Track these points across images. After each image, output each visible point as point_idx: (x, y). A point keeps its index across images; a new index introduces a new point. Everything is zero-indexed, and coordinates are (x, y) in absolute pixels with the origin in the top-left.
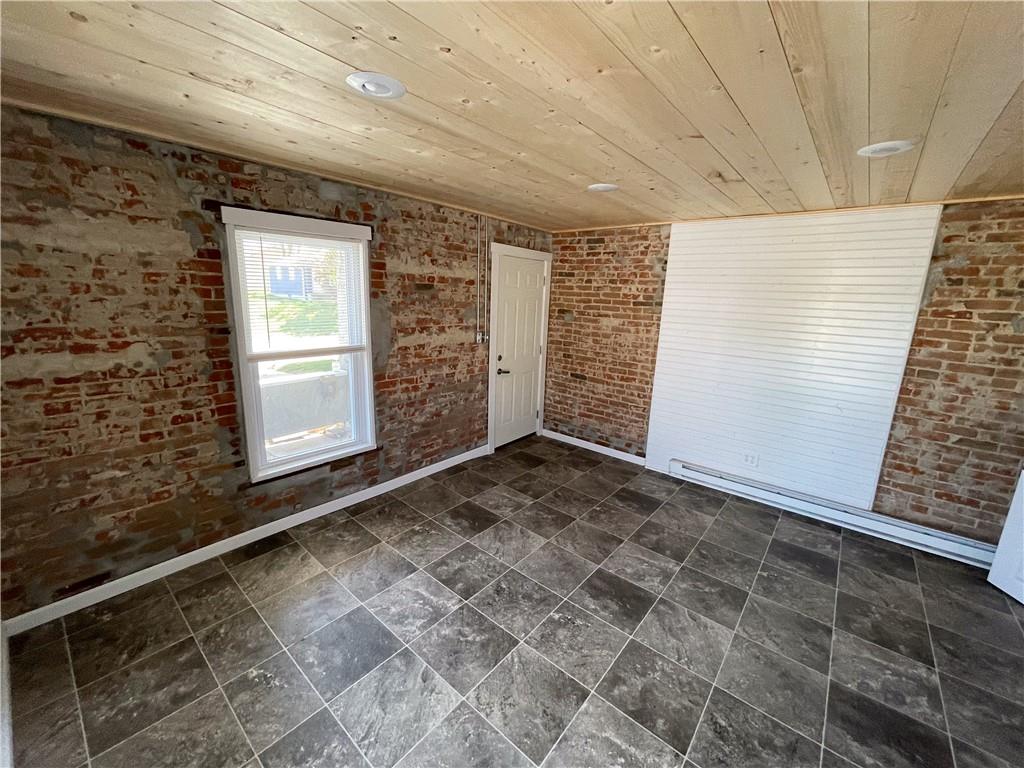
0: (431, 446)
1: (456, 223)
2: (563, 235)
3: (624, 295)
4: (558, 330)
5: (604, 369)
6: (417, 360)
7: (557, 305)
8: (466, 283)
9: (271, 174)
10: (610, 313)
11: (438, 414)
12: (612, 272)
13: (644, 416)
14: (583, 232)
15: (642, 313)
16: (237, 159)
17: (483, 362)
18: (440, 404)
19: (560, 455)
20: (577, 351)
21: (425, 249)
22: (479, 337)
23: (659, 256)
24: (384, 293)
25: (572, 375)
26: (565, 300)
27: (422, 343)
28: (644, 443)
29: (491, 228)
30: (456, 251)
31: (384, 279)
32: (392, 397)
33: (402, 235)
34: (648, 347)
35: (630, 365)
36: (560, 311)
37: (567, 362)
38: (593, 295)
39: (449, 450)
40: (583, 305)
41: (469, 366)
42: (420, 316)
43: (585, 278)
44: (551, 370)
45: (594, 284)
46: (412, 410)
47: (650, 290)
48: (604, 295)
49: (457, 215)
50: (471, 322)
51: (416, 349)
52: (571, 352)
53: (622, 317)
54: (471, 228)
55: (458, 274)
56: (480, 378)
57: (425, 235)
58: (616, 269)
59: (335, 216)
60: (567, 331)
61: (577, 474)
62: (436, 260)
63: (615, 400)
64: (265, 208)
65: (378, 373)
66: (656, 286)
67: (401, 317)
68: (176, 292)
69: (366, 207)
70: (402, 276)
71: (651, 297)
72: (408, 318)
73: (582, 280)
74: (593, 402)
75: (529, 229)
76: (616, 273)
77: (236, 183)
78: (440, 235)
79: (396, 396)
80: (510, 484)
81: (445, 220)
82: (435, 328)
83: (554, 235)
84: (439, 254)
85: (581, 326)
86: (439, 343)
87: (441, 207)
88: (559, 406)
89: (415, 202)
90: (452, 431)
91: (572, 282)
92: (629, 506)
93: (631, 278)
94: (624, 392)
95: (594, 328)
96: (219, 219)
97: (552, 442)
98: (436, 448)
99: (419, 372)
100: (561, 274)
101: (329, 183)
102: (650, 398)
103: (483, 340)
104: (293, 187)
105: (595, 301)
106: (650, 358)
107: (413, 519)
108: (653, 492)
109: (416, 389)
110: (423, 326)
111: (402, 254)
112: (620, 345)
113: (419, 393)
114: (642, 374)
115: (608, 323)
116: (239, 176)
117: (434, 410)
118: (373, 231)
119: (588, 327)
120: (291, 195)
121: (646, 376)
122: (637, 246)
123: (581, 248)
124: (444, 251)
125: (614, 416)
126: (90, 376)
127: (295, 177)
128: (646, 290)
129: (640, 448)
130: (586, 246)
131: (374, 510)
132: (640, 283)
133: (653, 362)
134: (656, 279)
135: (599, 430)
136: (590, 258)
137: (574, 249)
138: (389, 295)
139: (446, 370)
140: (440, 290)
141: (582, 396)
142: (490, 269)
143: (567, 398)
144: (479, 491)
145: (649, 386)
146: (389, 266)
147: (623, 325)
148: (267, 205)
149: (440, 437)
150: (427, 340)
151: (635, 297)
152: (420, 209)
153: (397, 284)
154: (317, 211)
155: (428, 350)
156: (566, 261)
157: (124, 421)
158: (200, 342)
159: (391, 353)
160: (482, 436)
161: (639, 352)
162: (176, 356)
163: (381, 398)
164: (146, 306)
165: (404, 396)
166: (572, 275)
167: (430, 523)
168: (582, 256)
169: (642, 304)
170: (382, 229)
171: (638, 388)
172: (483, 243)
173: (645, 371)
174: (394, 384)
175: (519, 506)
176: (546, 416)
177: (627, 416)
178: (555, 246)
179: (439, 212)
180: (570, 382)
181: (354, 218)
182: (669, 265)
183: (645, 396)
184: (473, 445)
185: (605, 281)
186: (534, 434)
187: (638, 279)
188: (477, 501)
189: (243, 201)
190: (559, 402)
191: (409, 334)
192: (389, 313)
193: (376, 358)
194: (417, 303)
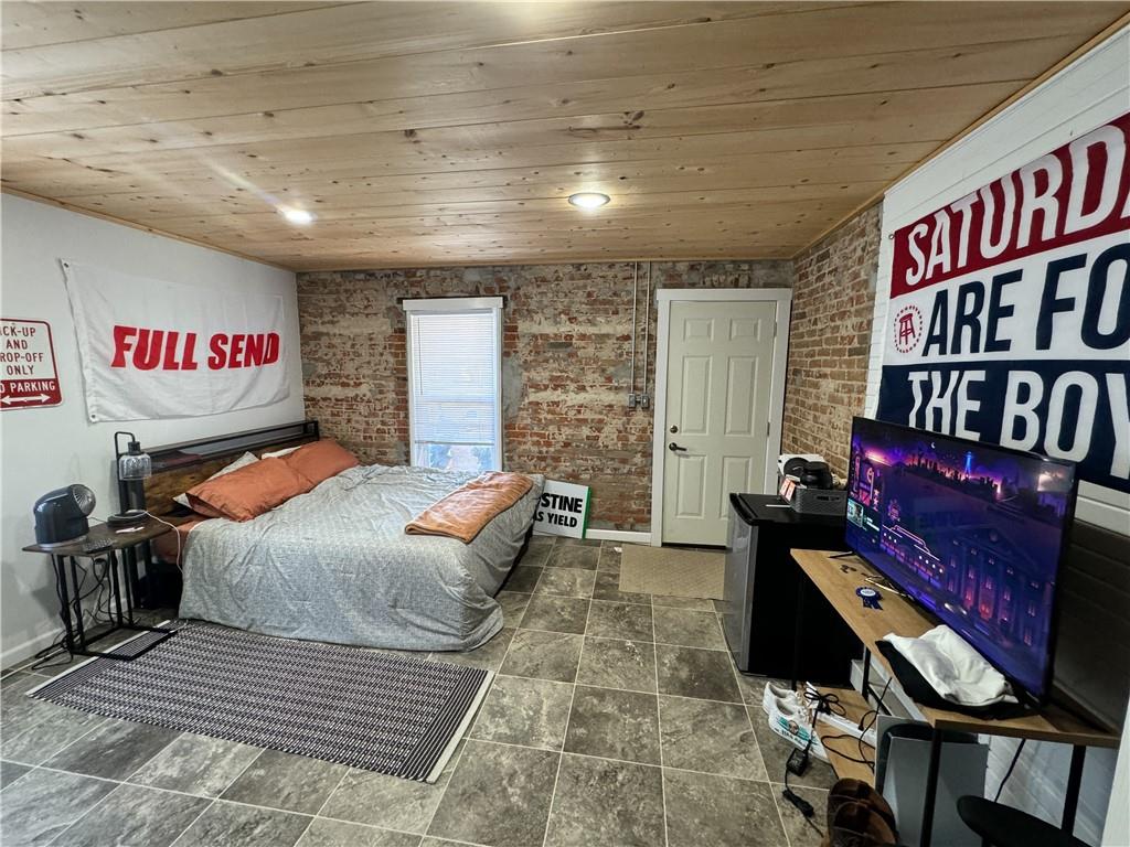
2: (801, 258)
3: (841, 338)
4: (790, 400)
7: (791, 363)
8: (618, 339)
10: (829, 371)
12: (833, 302)
14: (815, 245)
15: (855, 369)
16: (414, 269)
17: (643, 430)
18: (578, 466)
20: (802, 434)
21: (560, 307)
24: (516, 352)
26: (798, 355)
27: (557, 400)
29: (657, 273)
30: (602, 305)
31: (516, 340)
33: (535, 299)
36: (794, 372)
38: (818, 344)
40: (809, 361)
41: (620, 432)
42: (554, 374)
43: (813, 318)
45: (819, 326)
46: (543, 464)
47: (864, 323)
48: (826, 341)
49: (605, 268)
50: (623, 382)
51: (549, 406)
53: (838, 376)
54: (625, 279)
55: (605, 329)
56: (639, 448)
57: (561, 295)
58: (836, 295)
60: (797, 402)
62: (575, 318)
65: (507, 422)
67: (533, 374)
68: (382, 355)
69: (501, 281)
70: (535, 337)
71: (866, 336)
72: (541, 375)
73: (811, 322)
75: (733, 262)
76: (836, 303)
77: (412, 285)
78: (580, 293)
79: (525, 447)
81: (589, 276)
82: (572, 386)
83: (794, 261)
84: (579, 312)
85: (806, 394)
86: (576, 402)
87: (582, 264)
89: (551, 267)
91: (804, 326)
92: (675, 670)
93: (849, 307)
95: (815, 397)
96: (402, 308)
99: (552, 429)
100: (796, 317)
101: (470, 269)
104: (446, 278)
105: (819, 353)
109: (548, 444)
110: (557, 383)
111: (535, 316)
112: (834, 426)
113: (552, 449)
115: (826, 389)
116: (415, 279)
117: (570, 470)
118: (505, 300)
119: (811, 395)
120: (443, 283)
123: (812, 272)
124: (585, 308)
126: (346, 399)
127: (447, 271)
128: (860, 325)
130: (816, 268)
132: (856, 313)
134: (870, 303)
136: (817, 283)
137: (807, 275)
138: (520, 354)
139: (586, 431)
140: (579, 348)
142: (655, 320)
146: (520, 329)
147: (838, 391)
150: (563, 397)
151: (851, 340)
152: (555, 272)
153: (529, 344)
154: (461, 291)
155: (563, 408)
156: (802, 296)
157: (357, 426)
158: (391, 385)
159: (522, 406)
160: (643, 519)
162: (381, 392)
164: (369, 363)
165: (535, 449)
166: (804, 315)
168: (812, 284)
169: (855, 351)
170: (515, 296)
172: (642, 292)
174: (524, 435)
175: (566, 593)
178: (795, 277)
179: (580, 270)
181: (490, 293)
184: (627, 527)
185: (827, 318)
187: (855, 307)
189: (416, 295)
191: (541, 390)
192: (520, 370)
193: (507, 409)
194: (551, 361)
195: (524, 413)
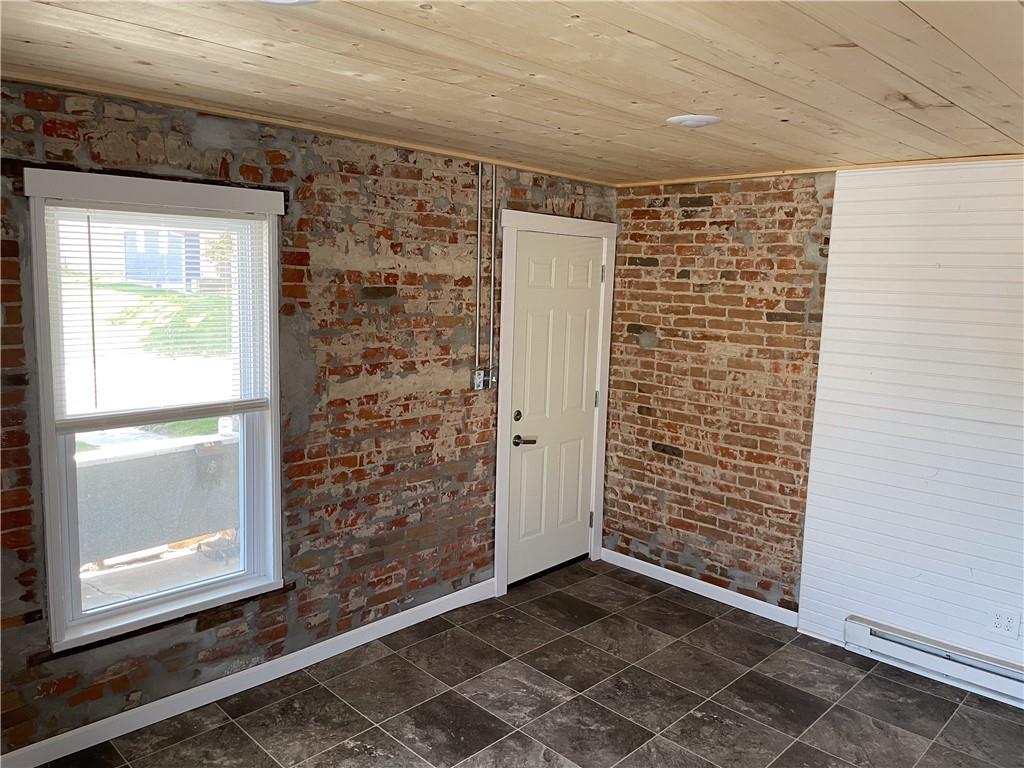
0: (385, 581)
1: (437, 178)
2: (638, 191)
3: (749, 299)
4: (628, 362)
5: (715, 436)
6: (362, 423)
7: (625, 317)
8: (456, 283)
9: (111, 110)
10: (725, 333)
11: (400, 522)
12: (727, 258)
13: (793, 527)
14: (674, 185)
15: (784, 335)
16: (54, 89)
17: (486, 424)
18: (404, 503)
19: (631, 601)
20: (664, 402)
21: (379, 225)
22: (479, 379)
23: (812, 231)
24: (306, 305)
25: (655, 446)
26: (641, 308)
27: (373, 392)
28: (794, 582)
29: (503, 185)
30: (437, 226)
31: (306, 282)
32: (315, 492)
33: (338, 203)
34: (796, 397)
35: (764, 432)
36: (631, 328)
37: (645, 423)
38: (693, 300)
39: (419, 588)
40: (673, 318)
41: (459, 431)
42: (371, 345)
43: (678, 269)
44: (615, 436)
45: (694, 280)
46: (352, 514)
47: (799, 291)
48: (713, 299)
49: (440, 163)
50: (464, 351)
51: (361, 404)
52: (653, 405)
53: (748, 340)
54: (465, 186)
55: (441, 267)
56: (481, 453)
57: (380, 201)
58: (734, 252)
59: (220, 176)
60: (646, 365)
61: (662, 641)
62: (400, 245)
63: (737, 496)
64: (99, 167)
65: (289, 449)
66: (811, 285)
67: (336, 348)
69: (275, 157)
70: (339, 276)
71: (801, 306)
72: (349, 349)
73: (672, 273)
74: (696, 499)
75: (571, 182)
76: (734, 259)
77: (50, 129)
78: (408, 200)
79: (323, 489)
80: (531, 659)
81: (418, 175)
82: (396, 365)
83: (621, 191)
84: (406, 235)
85: (672, 357)
86: (403, 392)
87: (412, 152)
88: (631, 505)
89: (365, 147)
90: (426, 553)
91: (654, 276)
92: (762, 711)
93: (763, 269)
94: (752, 483)
95: (695, 360)
96: (19, 190)
97: (618, 573)
98: (395, 585)
99: (367, 445)
100: (632, 261)
101: (209, 121)
102: (805, 497)
103: (486, 383)
104: (147, 129)
105: (697, 311)
106: (802, 419)
107: (345, 727)
108: (810, 684)
109: (360, 475)
110: (375, 362)
111: (339, 236)
112: (744, 394)
113: (365, 483)
114: (787, 449)
115: (721, 352)
116: (58, 116)
117: (392, 513)
118: (287, 199)
119: (684, 358)
120: (142, 142)
121: (796, 454)
122: (773, 211)
123: (670, 215)
124: (414, 228)
125: (736, 528)
127: (150, 112)
128: (791, 291)
129: (786, 593)
130: (679, 211)
131: (274, 707)
132: (779, 278)
133: (808, 426)
134: (808, 272)
135: (708, 554)
136: (685, 232)
137: (656, 215)
138: (313, 309)
139: (416, 440)
140: (406, 297)
141: (676, 488)
142: (500, 256)
143: (646, 490)
144: (472, 671)
145: (802, 473)
146: (313, 260)
147: (749, 356)
148: (101, 162)
149: (402, 563)
150: (385, 385)
151: (771, 304)
152: (372, 157)
153: (328, 290)
154: (189, 168)
155: (383, 405)
156: (642, 237)
159: (316, 412)
160: (484, 560)
161: (779, 406)
163: (294, 494)
165: (337, 490)
166: (654, 262)
167: (374, 735)
168: (671, 228)
169: (784, 317)
170: (303, 194)
171: (779, 475)
172: (488, 211)
173: (795, 445)
174: (319, 467)
175: (545, 704)
176: (607, 524)
177: (761, 529)
178: (622, 211)
179: (407, 160)
180: (652, 460)
181: (253, 179)
182: (832, 247)
183: (794, 492)
184: (466, 580)
185: (714, 274)
186: (586, 556)
187: (776, 271)
188: (467, 691)
189: (59, 158)
190: (632, 498)
191: (350, 376)
192: (313, 341)
193: (288, 421)
194: (366, 321)
195: (319, 426)
